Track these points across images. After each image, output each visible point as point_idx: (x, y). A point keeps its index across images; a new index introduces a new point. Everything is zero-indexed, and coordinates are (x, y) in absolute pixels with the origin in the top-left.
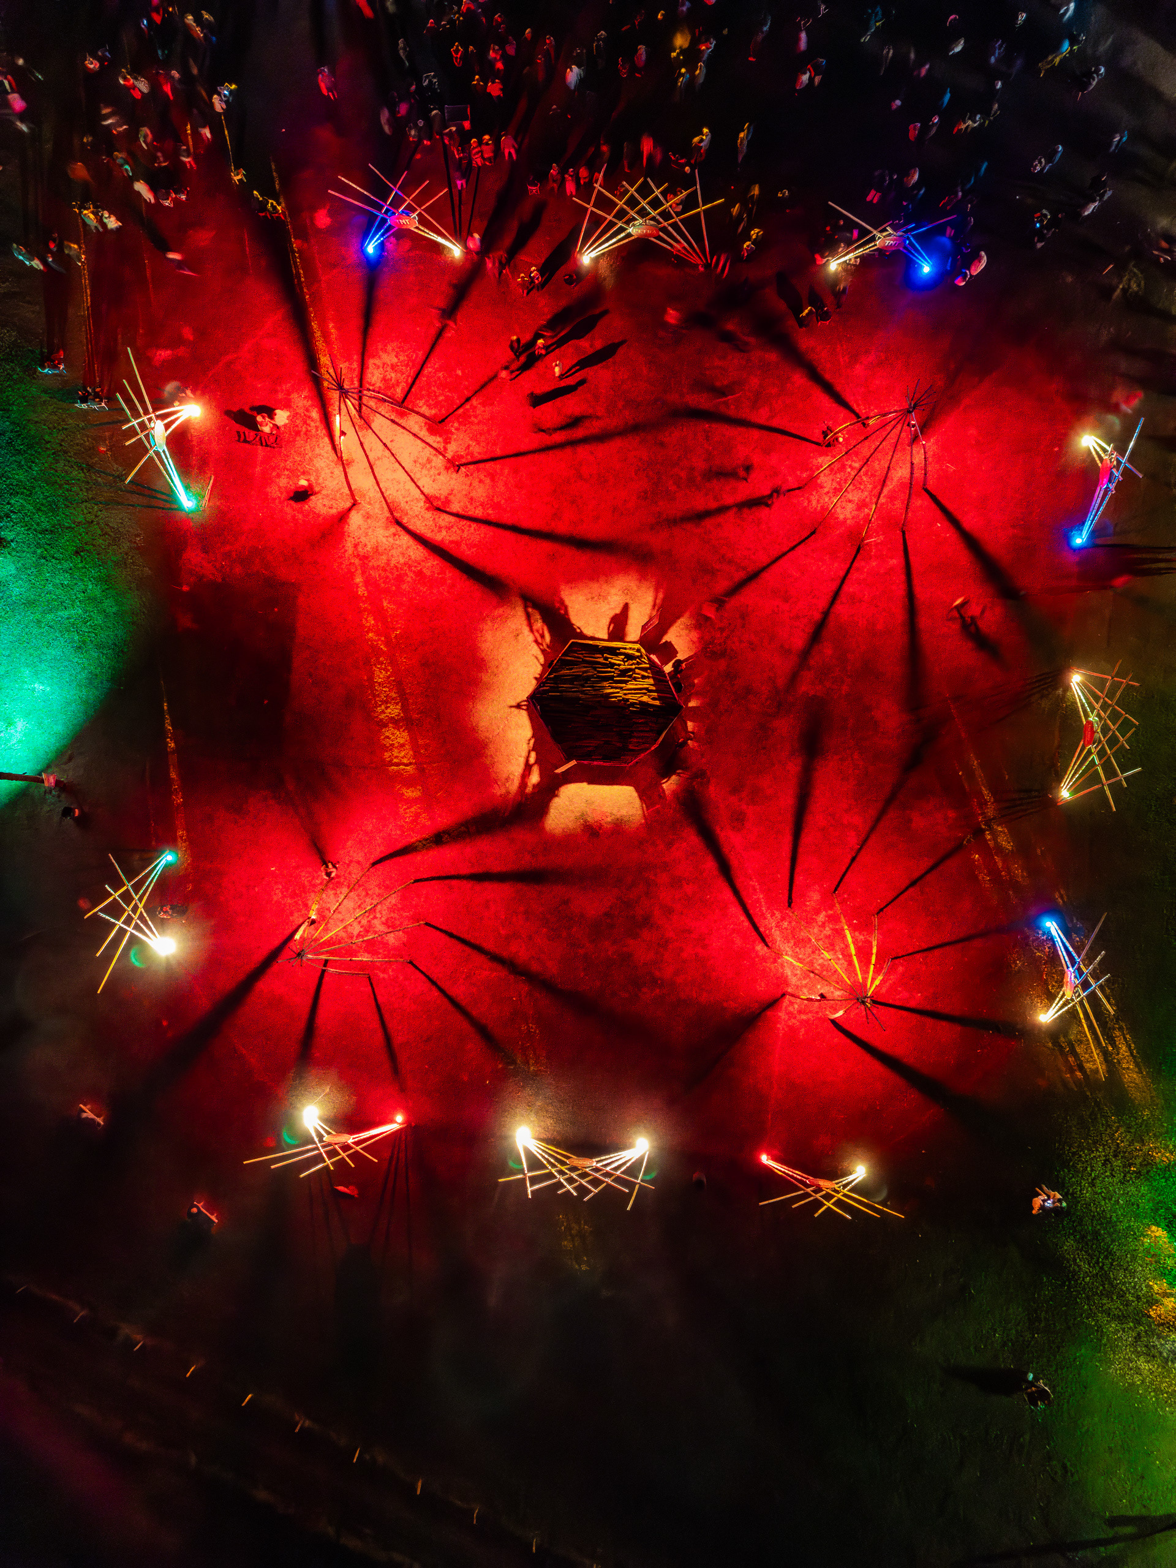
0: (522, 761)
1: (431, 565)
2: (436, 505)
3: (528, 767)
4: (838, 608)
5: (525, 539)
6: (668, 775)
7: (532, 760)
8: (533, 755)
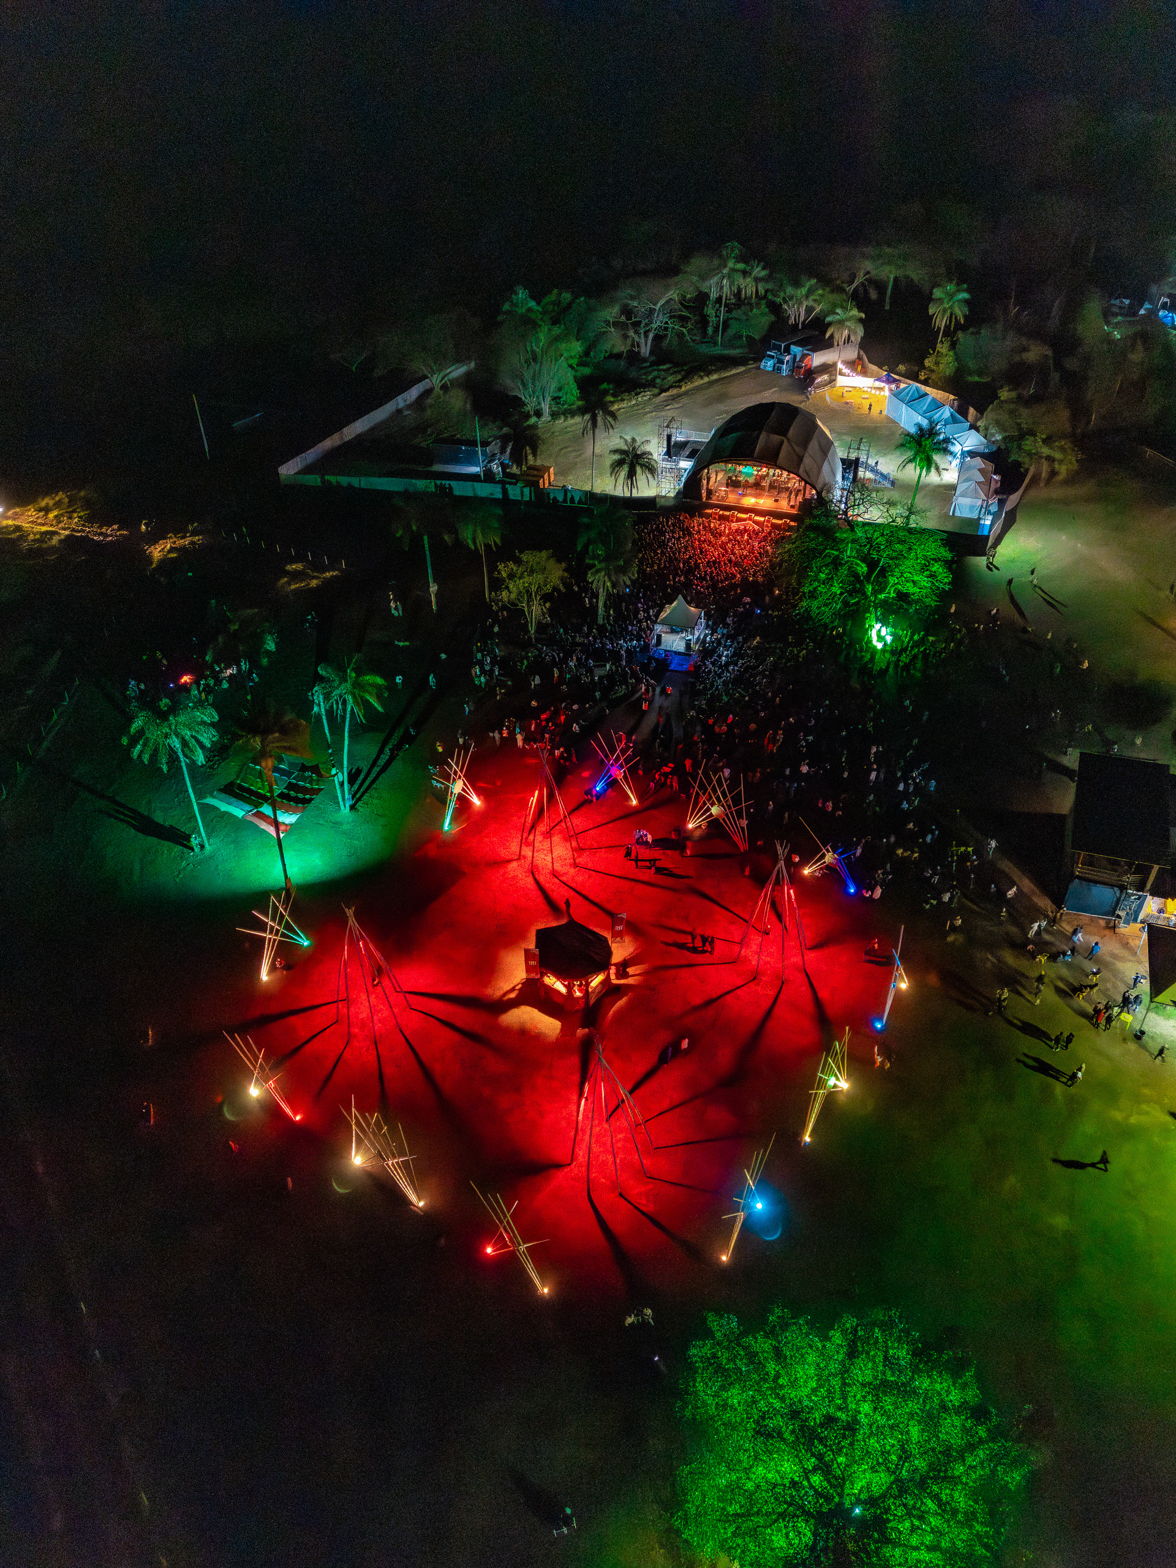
0: (512, 985)
1: (536, 894)
2: (554, 873)
3: (513, 989)
4: (728, 997)
5: (587, 903)
6: (584, 1027)
7: (517, 988)
8: (520, 986)
